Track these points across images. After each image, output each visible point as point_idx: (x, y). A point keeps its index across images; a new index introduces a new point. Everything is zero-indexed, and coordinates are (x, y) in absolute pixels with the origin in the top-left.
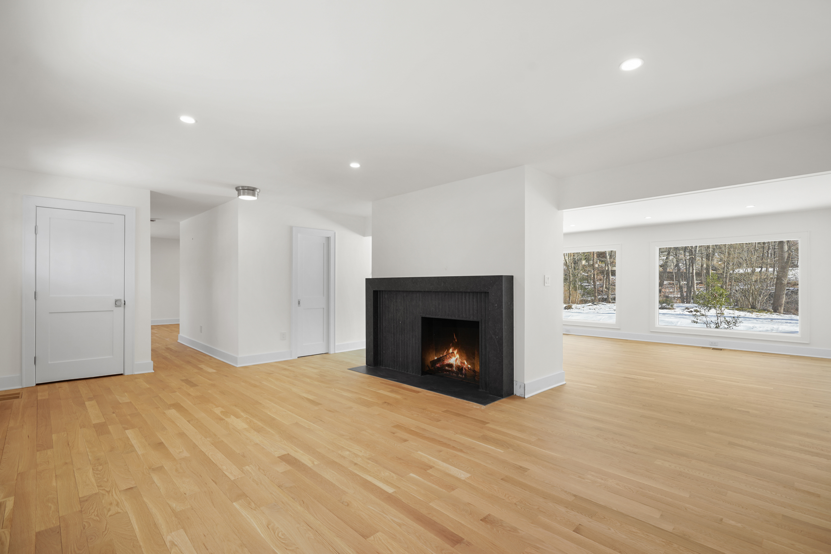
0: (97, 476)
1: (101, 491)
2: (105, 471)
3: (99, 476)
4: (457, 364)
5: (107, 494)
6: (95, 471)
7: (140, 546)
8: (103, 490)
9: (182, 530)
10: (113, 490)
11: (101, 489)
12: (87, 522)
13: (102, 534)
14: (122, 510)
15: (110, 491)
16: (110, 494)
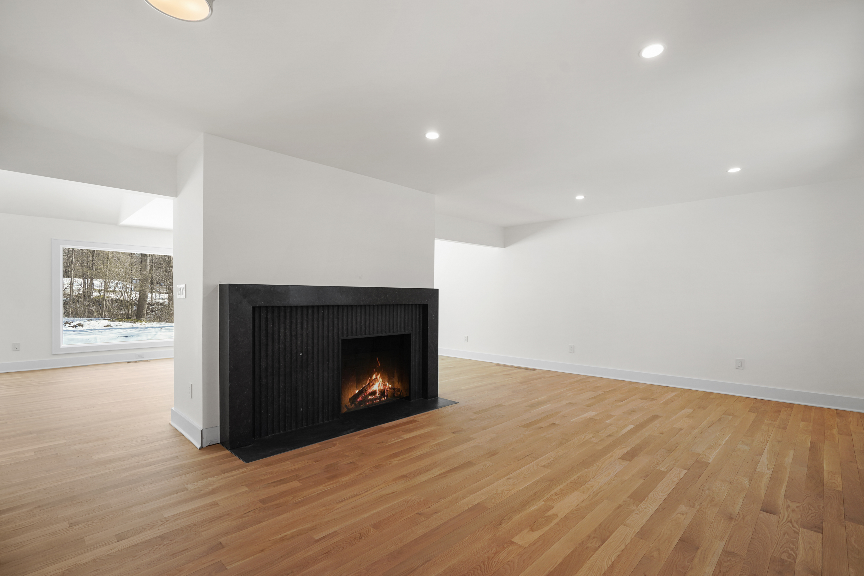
0: (794, 547)
1: (797, 527)
2: (781, 548)
3: (792, 546)
4: (380, 388)
5: (793, 521)
6: (793, 556)
7: (788, 478)
8: (795, 527)
9: (757, 470)
10: (784, 521)
11: (797, 529)
12: (820, 510)
13: (810, 496)
14: (787, 501)
15: (788, 522)
16: (789, 519)
